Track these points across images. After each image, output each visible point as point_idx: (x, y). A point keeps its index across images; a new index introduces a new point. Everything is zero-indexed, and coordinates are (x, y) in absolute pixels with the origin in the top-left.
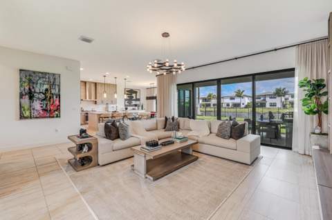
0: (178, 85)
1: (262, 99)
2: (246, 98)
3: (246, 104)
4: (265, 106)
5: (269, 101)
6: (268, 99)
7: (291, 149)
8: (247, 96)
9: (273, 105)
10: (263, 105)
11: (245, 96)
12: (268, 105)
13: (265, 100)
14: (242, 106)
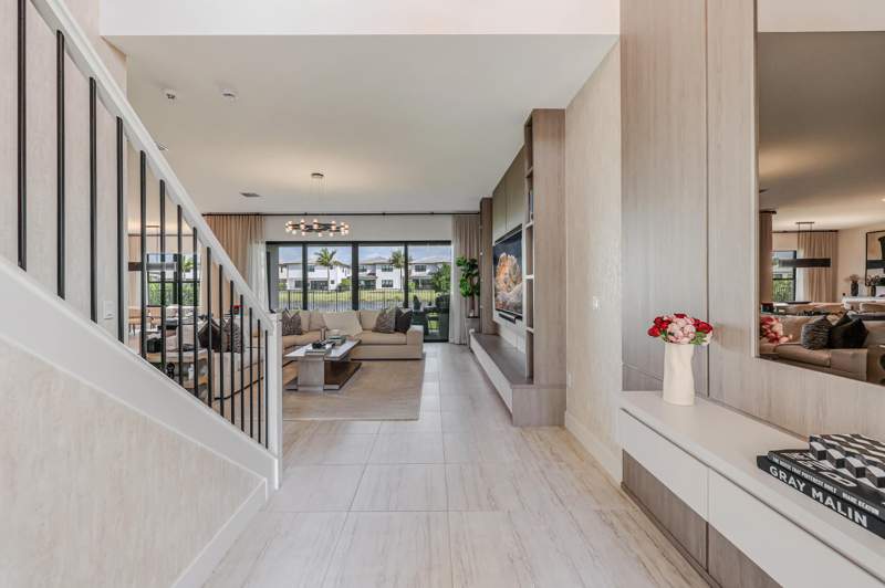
0: (268, 243)
1: (368, 272)
2: (338, 269)
3: (340, 282)
4: (373, 287)
5: (381, 276)
6: (379, 272)
7: (446, 341)
8: (341, 265)
9: (388, 284)
10: (370, 285)
11: (336, 263)
12: (379, 286)
13: (374, 274)
14: (332, 287)
